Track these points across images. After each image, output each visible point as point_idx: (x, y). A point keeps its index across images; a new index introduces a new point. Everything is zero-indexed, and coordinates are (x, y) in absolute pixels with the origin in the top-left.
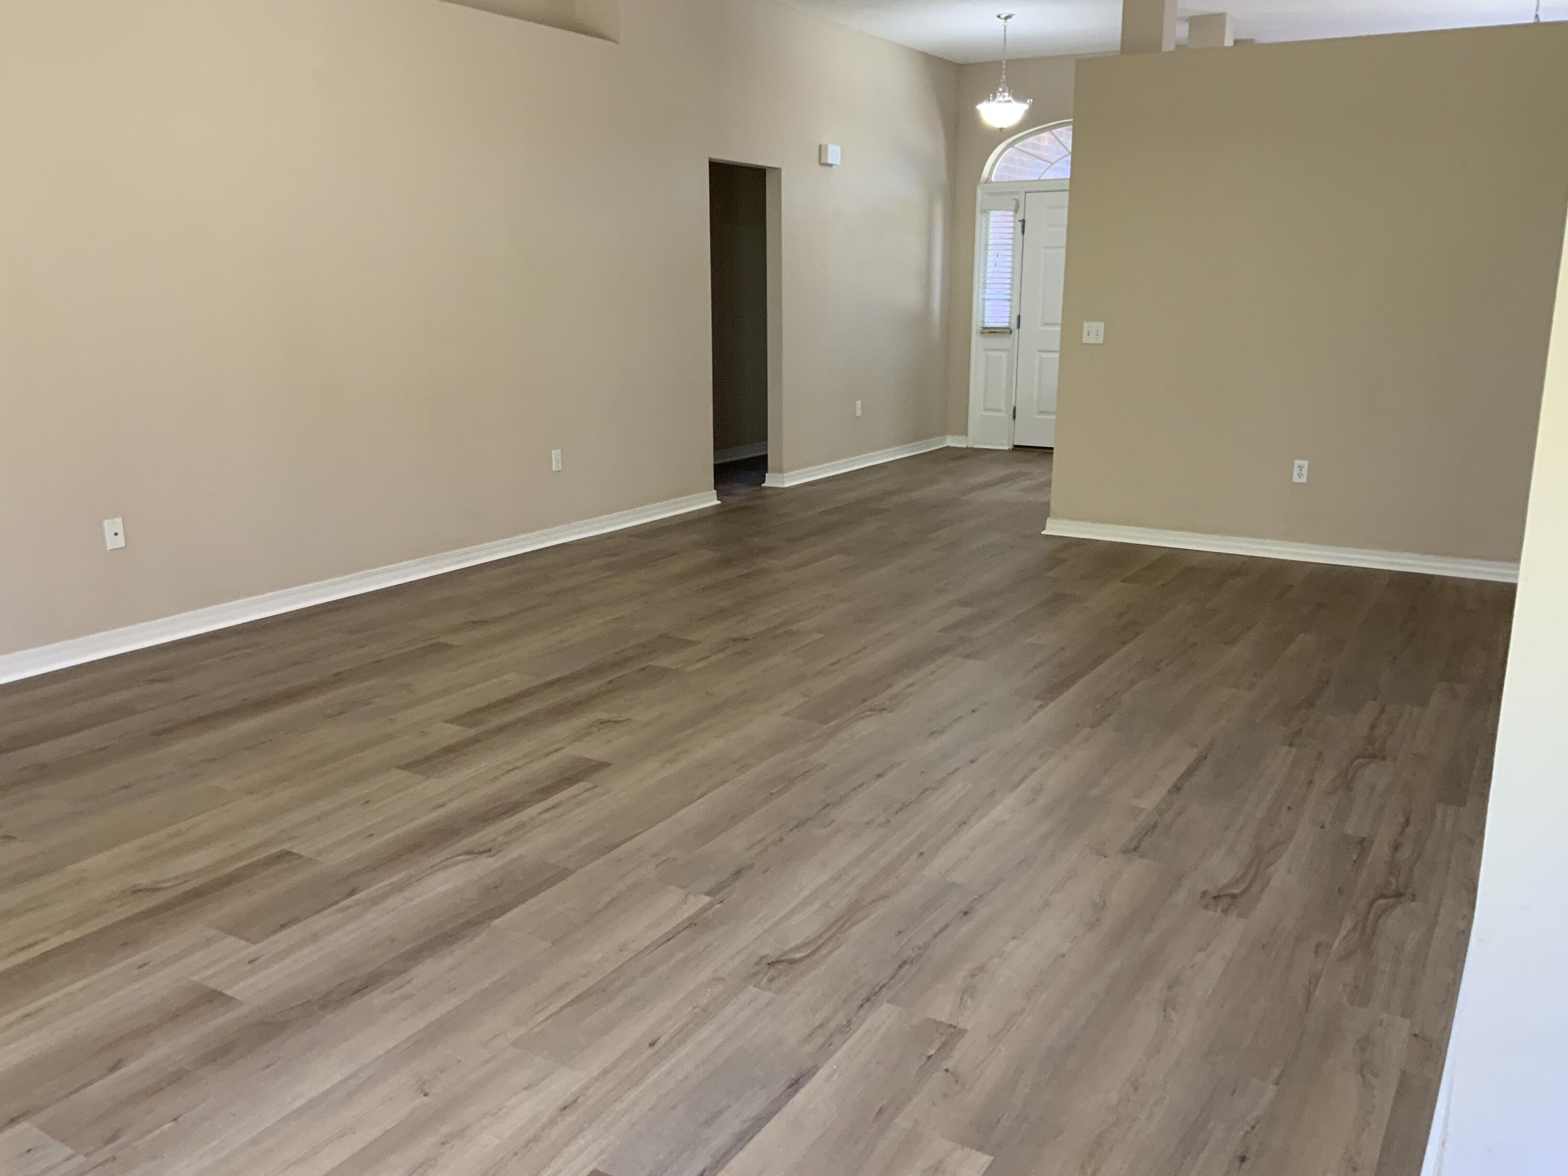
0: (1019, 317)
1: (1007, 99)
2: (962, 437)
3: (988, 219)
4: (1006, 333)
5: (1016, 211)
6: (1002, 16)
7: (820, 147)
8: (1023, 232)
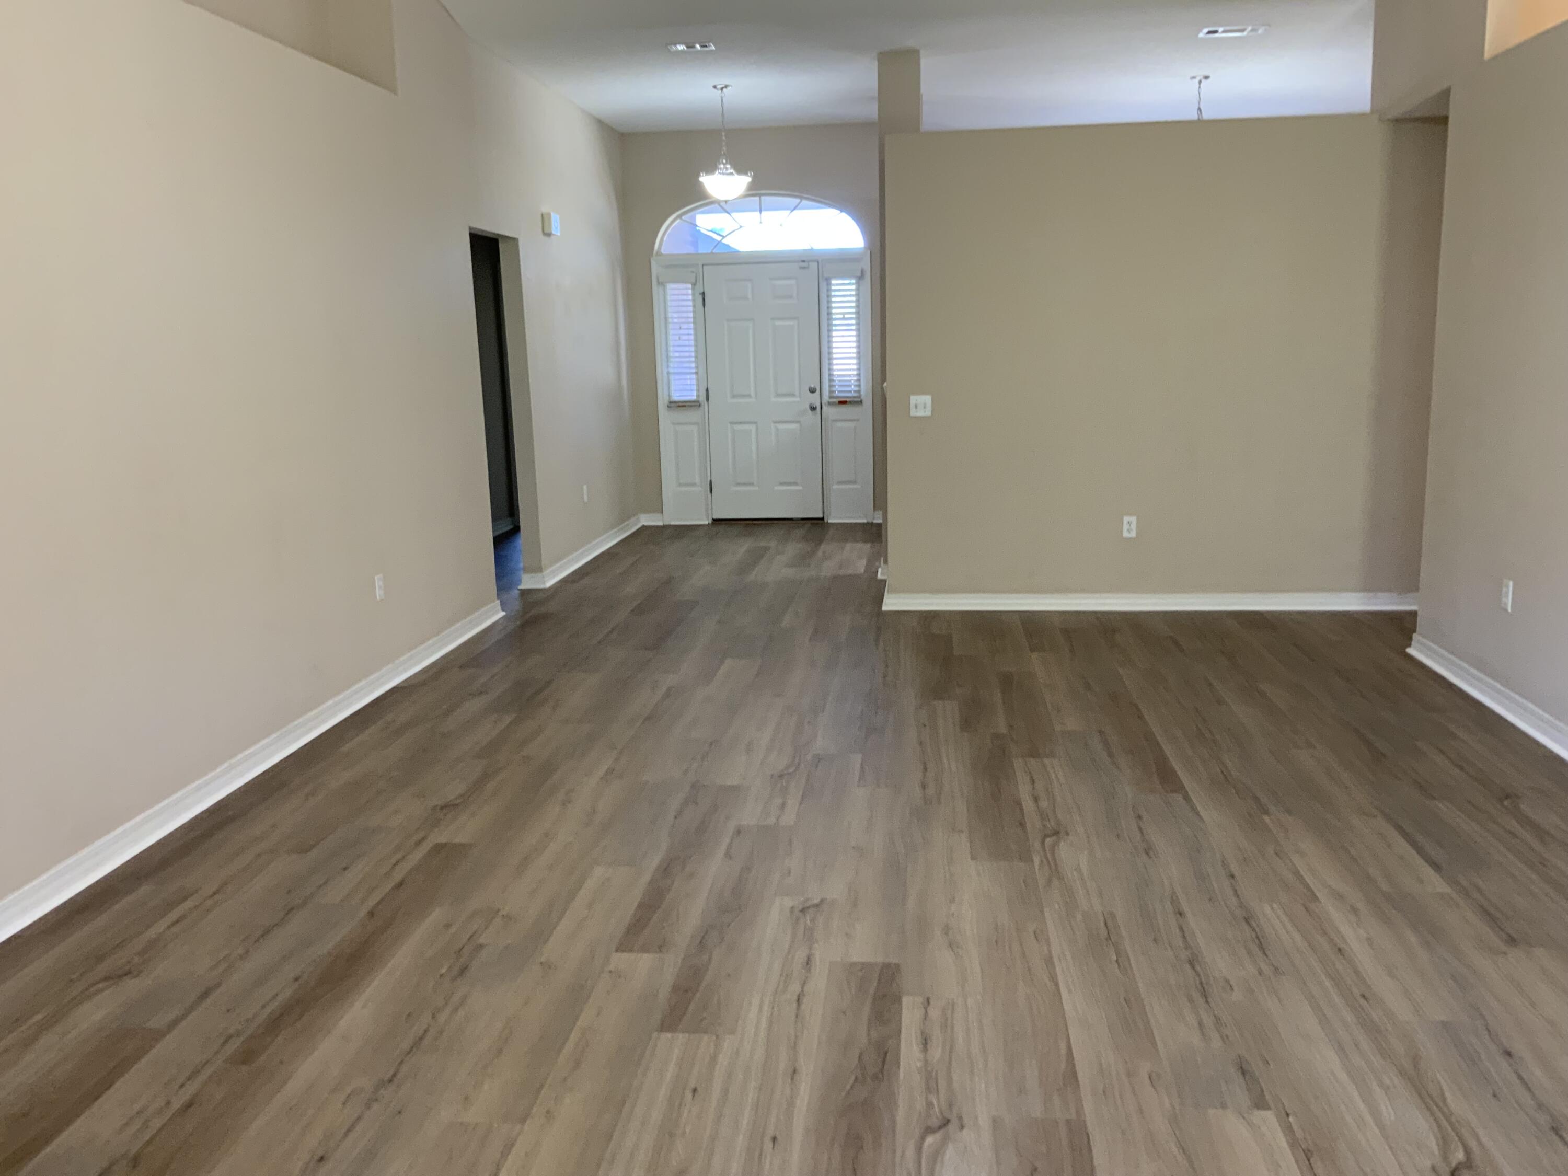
0: (707, 391)
1: (729, 171)
2: (659, 515)
3: (664, 291)
4: (695, 406)
5: (694, 284)
6: (719, 87)
7: (542, 215)
8: (704, 305)
